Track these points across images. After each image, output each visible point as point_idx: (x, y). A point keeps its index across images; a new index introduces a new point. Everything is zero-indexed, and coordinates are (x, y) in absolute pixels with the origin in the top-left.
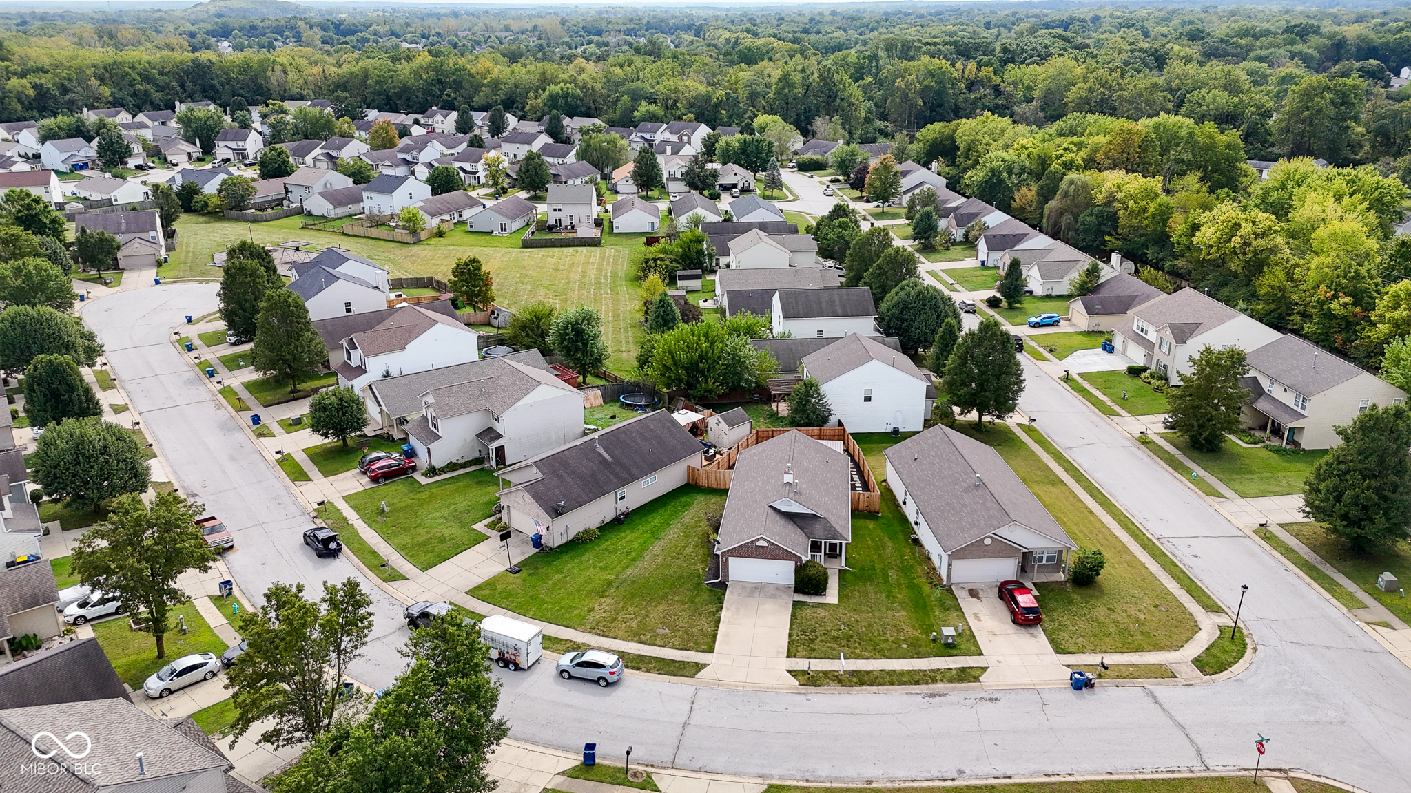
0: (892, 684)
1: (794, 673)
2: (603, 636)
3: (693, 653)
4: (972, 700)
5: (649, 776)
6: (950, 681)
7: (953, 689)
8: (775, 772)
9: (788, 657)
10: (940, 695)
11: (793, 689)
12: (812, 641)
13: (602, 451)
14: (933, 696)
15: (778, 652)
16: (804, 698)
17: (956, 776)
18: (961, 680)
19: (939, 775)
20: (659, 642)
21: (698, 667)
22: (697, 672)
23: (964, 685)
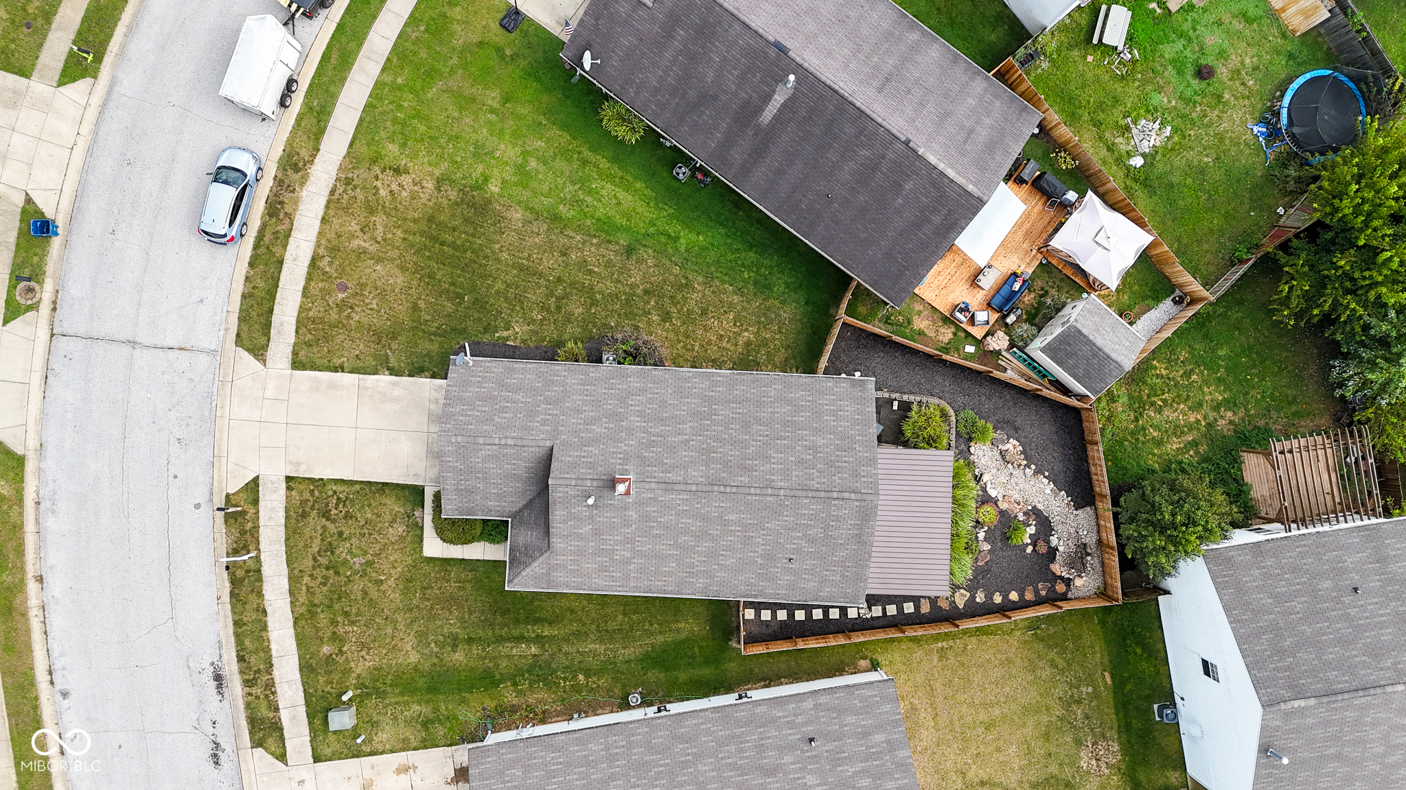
0: (237, 623)
1: (253, 486)
2: (329, 202)
3: (291, 338)
4: (212, 731)
5: (34, 307)
6: (248, 706)
7: (233, 707)
8: (49, 464)
9: (289, 479)
10: (219, 686)
11: (220, 482)
12: (326, 515)
13: (779, 99)
14: (218, 678)
15: (298, 464)
16: (202, 498)
17: (58, 687)
18: (253, 722)
19: (57, 666)
20: (316, 287)
21: (259, 351)
22: (248, 350)
23: (244, 724)
